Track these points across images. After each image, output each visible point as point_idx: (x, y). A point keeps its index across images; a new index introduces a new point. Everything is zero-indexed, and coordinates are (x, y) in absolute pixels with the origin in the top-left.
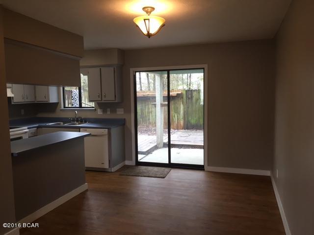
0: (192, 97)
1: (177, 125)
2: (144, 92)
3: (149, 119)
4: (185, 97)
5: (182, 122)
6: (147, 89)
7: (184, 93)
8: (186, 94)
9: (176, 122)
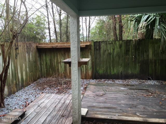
0: (100, 48)
1: (85, 75)
2: (53, 43)
3: (58, 69)
4: (93, 48)
5: (90, 72)
6: (55, 41)
7: (93, 44)
8: (94, 46)
9: (85, 72)
